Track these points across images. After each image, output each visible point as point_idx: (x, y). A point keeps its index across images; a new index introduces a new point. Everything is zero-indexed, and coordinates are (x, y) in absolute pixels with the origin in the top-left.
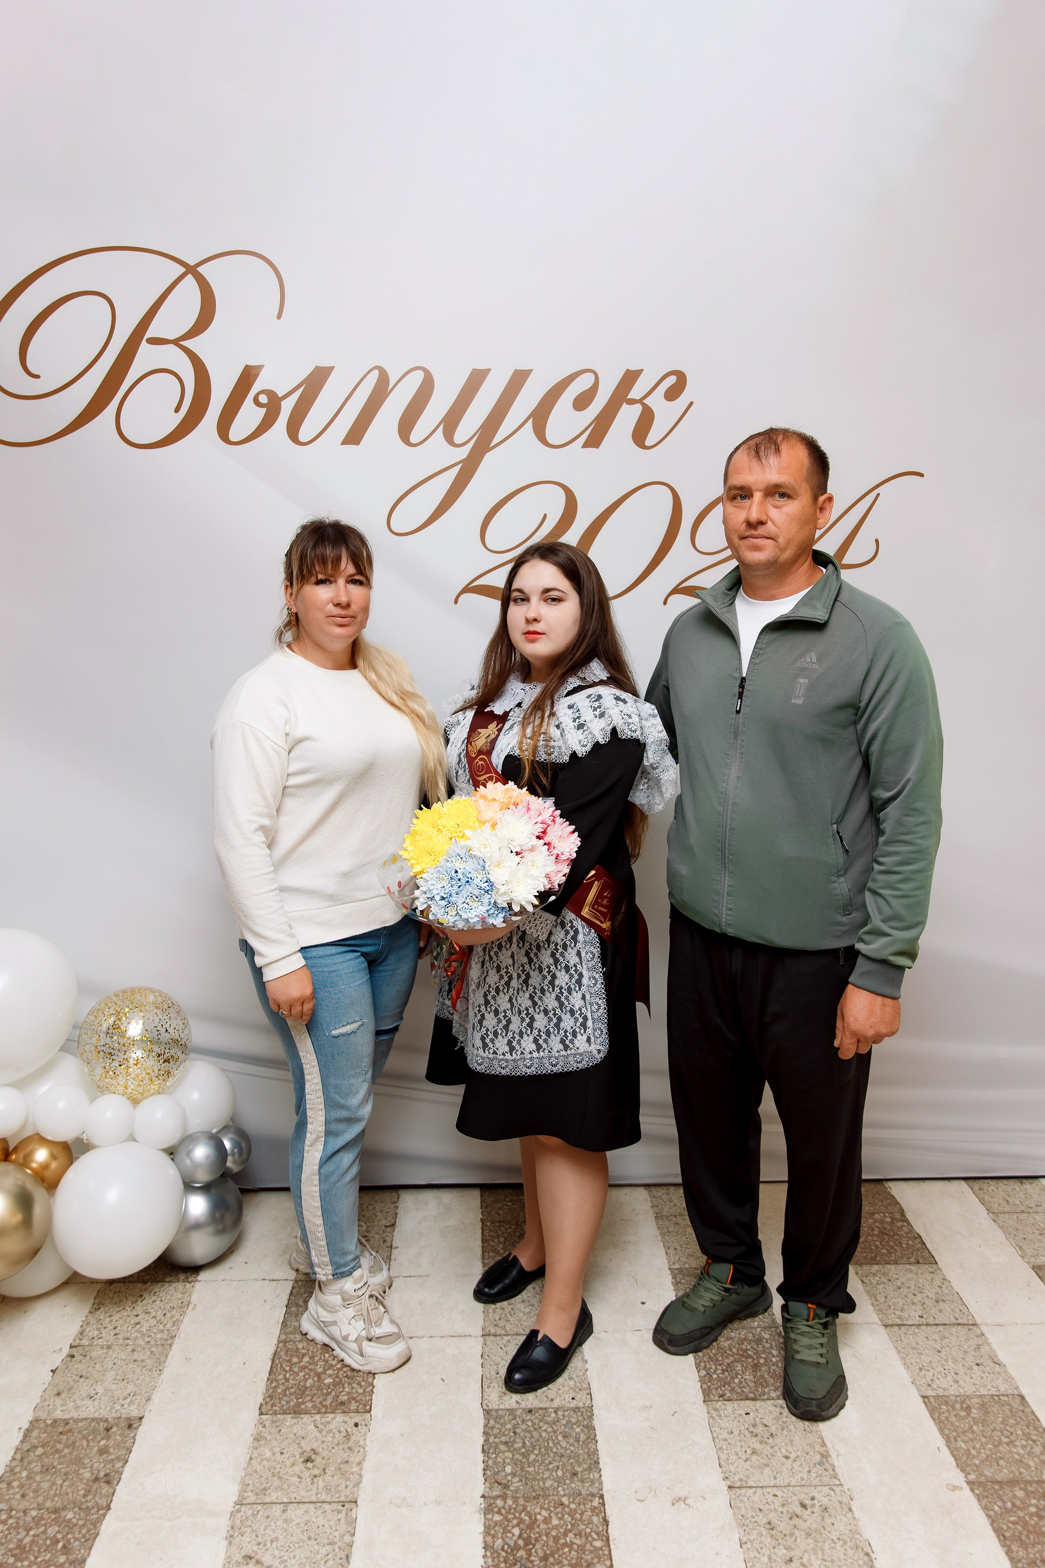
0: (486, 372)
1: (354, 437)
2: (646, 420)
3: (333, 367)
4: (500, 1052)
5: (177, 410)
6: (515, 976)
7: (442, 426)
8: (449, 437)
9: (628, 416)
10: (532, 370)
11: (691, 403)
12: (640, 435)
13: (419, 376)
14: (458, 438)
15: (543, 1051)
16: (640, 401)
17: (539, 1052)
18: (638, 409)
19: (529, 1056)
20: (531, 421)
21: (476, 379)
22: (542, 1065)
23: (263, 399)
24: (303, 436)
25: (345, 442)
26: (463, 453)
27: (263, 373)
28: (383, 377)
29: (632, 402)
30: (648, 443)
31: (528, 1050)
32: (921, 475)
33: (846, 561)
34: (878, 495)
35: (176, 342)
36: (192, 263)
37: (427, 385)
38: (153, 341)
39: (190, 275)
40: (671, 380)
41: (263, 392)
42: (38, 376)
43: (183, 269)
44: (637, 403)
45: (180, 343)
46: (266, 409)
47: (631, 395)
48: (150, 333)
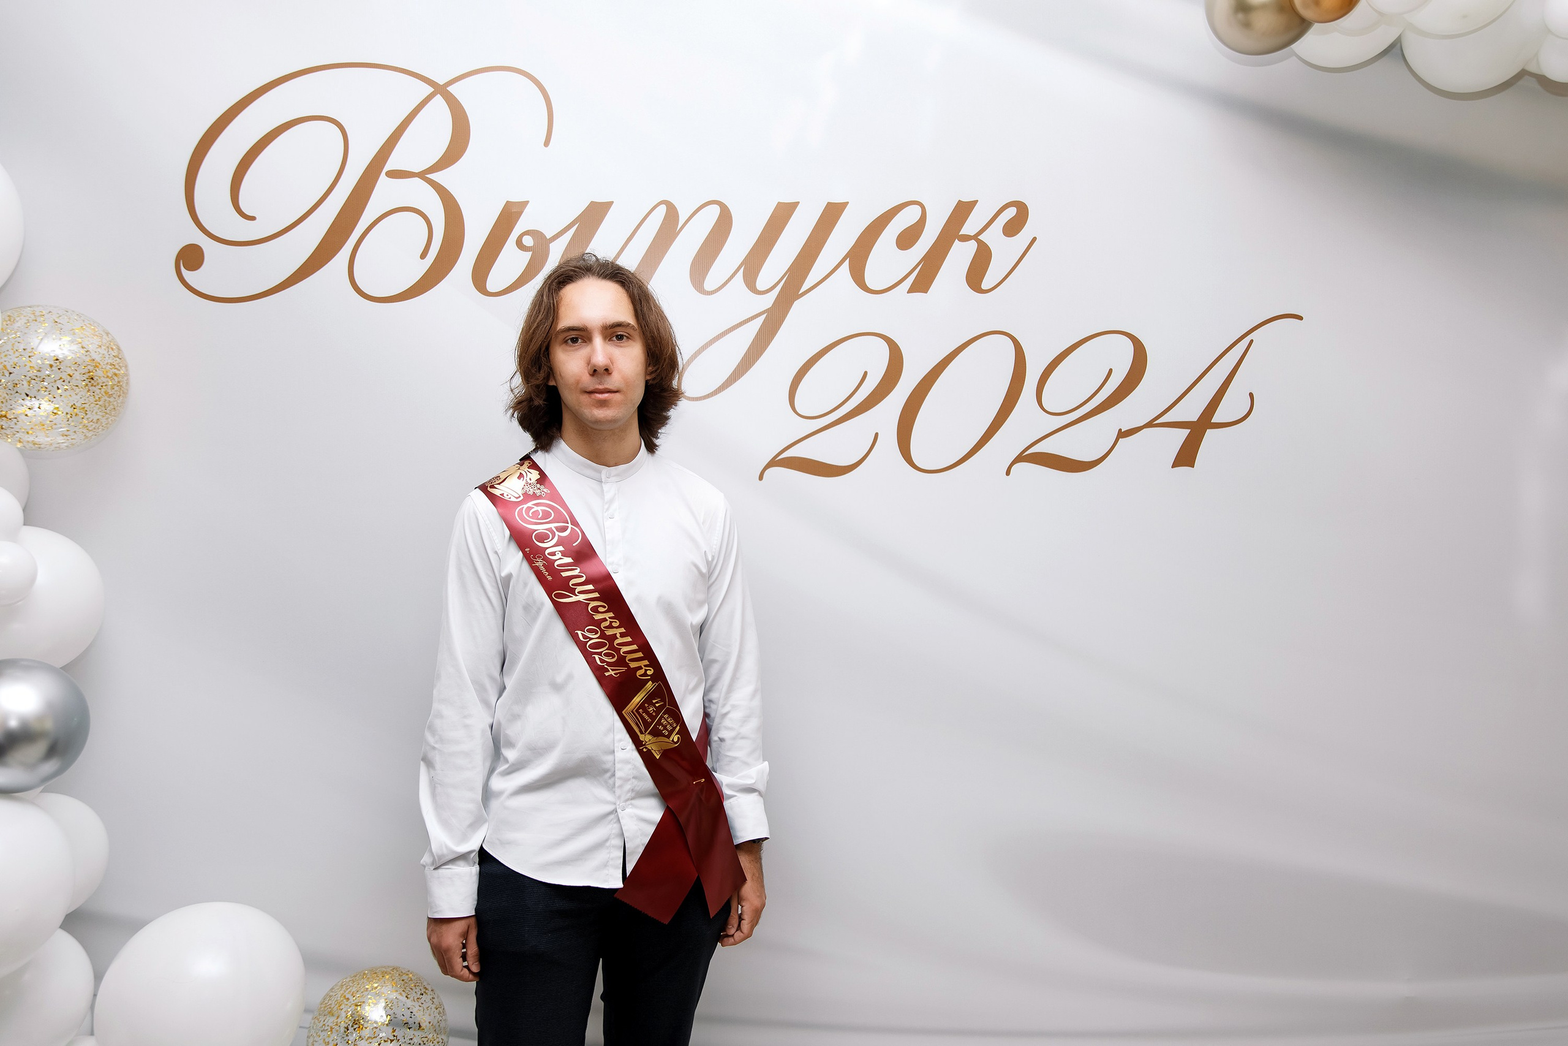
0: (794, 205)
2: (982, 259)
3: (611, 203)
5: (423, 256)
7: (743, 268)
8: (750, 282)
9: (961, 255)
10: (847, 203)
11: (1034, 239)
12: (975, 276)
13: (715, 210)
14: (761, 284)
16: (975, 237)
18: (972, 246)
20: (847, 261)
21: (783, 214)
23: (528, 241)
26: (768, 301)
27: (528, 210)
28: (672, 212)
29: (966, 238)
30: (985, 285)
32: (1300, 318)
33: (1216, 419)
34: (1252, 341)
35: (422, 175)
36: (441, 81)
37: (725, 222)
38: (395, 174)
39: (438, 97)
40: (1012, 212)
41: (527, 233)
42: (253, 218)
43: (431, 90)
44: (971, 240)
45: (428, 176)
46: (531, 253)
47: (963, 232)
48: (391, 165)
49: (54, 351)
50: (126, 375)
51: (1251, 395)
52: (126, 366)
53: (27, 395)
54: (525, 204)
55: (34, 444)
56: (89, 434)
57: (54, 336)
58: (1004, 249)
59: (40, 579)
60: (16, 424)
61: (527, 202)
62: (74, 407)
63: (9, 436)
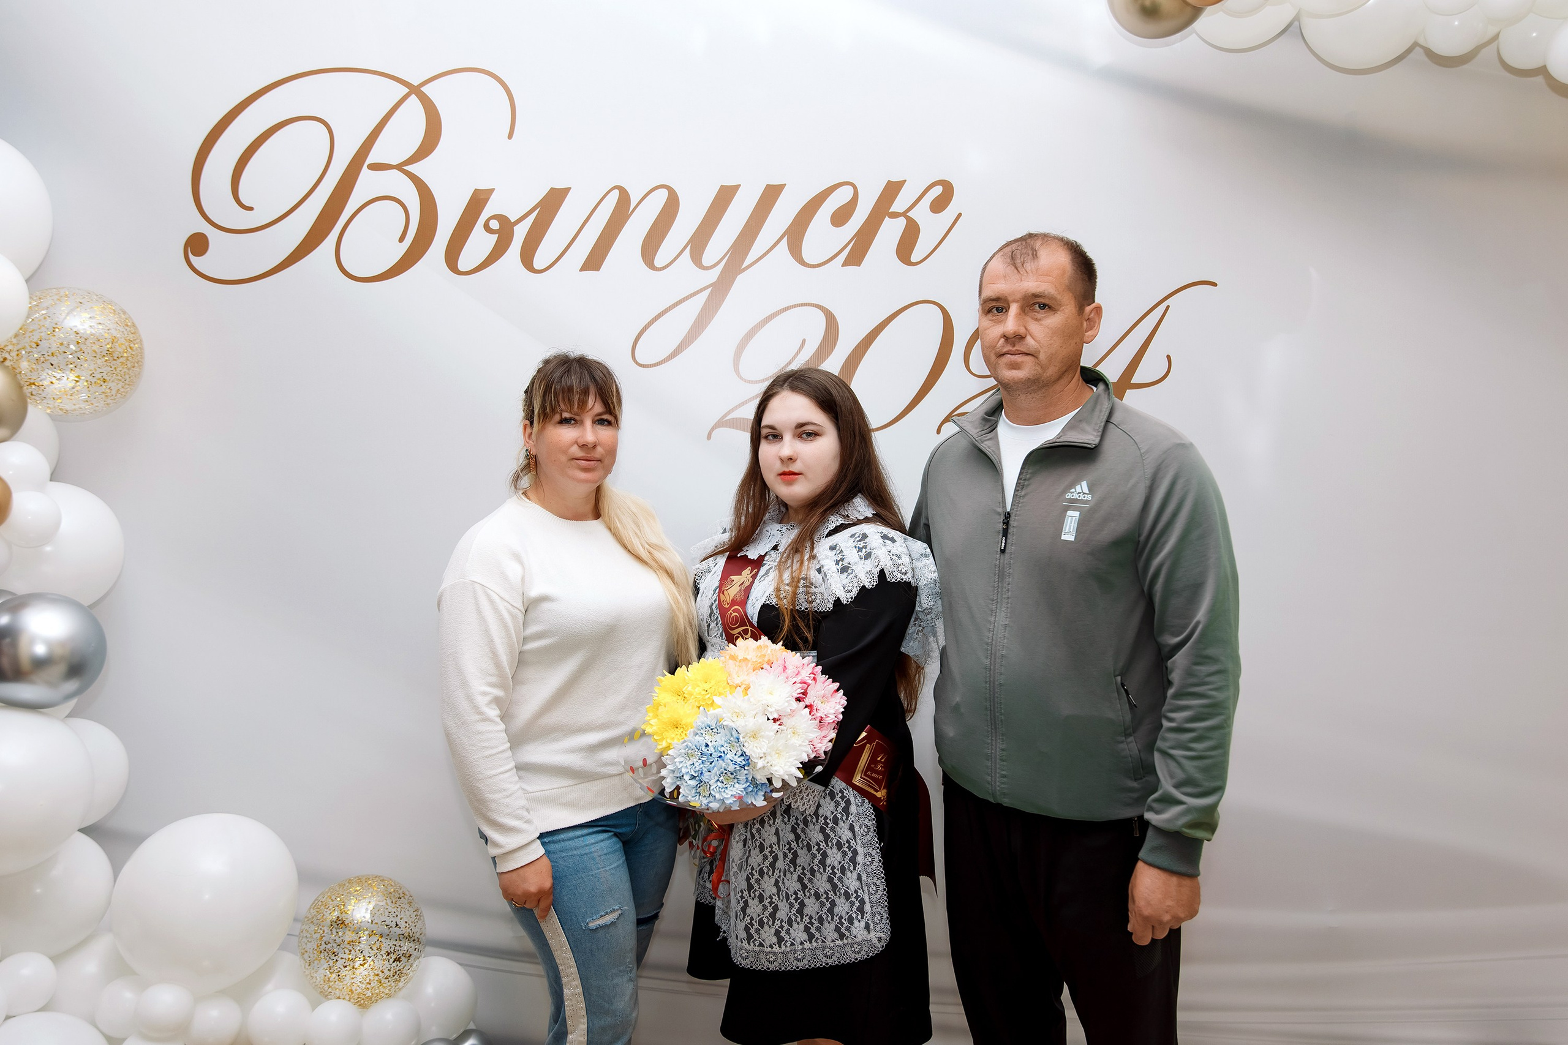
0: (736, 188)
1: (594, 262)
2: (911, 234)
3: (568, 189)
4: (767, 943)
5: (401, 240)
6: (780, 856)
7: (689, 248)
8: (697, 259)
9: (891, 231)
10: (785, 185)
11: (960, 215)
12: (905, 250)
13: (663, 194)
14: (707, 259)
15: (816, 941)
16: (904, 214)
17: (811, 943)
18: (902, 222)
19: (800, 947)
20: (786, 238)
21: (725, 196)
22: (815, 957)
23: (494, 225)
24: (539, 262)
25: (584, 268)
26: (713, 275)
27: (494, 197)
28: (624, 196)
29: (895, 215)
30: (914, 259)
31: (798, 940)
32: (1215, 284)
34: (1168, 307)
35: (399, 167)
36: (416, 82)
37: (672, 204)
38: (376, 167)
39: (413, 97)
40: (938, 190)
41: (494, 217)
42: (251, 209)
43: (406, 90)
44: (901, 216)
45: (404, 168)
46: (497, 235)
47: (894, 208)
48: (372, 158)
49: (76, 326)
50: (141, 348)
51: (1169, 357)
52: (141, 341)
53: (52, 365)
54: (491, 191)
55: (60, 409)
56: (109, 401)
57: (75, 313)
58: (931, 225)
59: (64, 526)
60: (43, 390)
61: (493, 190)
62: (93, 375)
63: (38, 402)
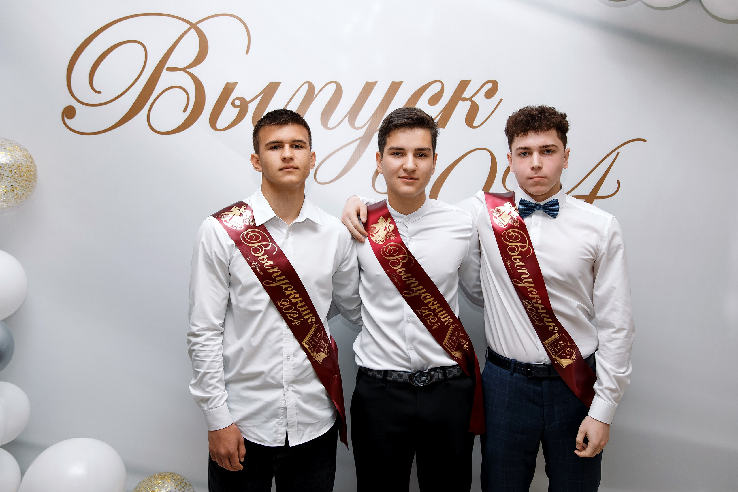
0: (375, 83)
2: (474, 110)
3: (280, 83)
5: (185, 111)
7: (348, 116)
8: (352, 123)
9: (462, 108)
10: (403, 82)
11: (501, 100)
12: (470, 120)
13: (333, 86)
14: (358, 123)
16: (470, 99)
18: (469, 103)
21: (369, 87)
23: (237, 103)
26: (361, 133)
27: (237, 87)
28: (311, 87)
29: (465, 100)
30: (475, 124)
32: (645, 141)
33: (599, 194)
34: (618, 153)
35: (184, 70)
36: (194, 22)
37: (339, 92)
38: (170, 69)
39: (193, 29)
40: (489, 86)
41: (237, 99)
42: (100, 92)
43: (189, 26)
44: (468, 100)
45: (187, 70)
46: (239, 109)
47: (463, 96)
48: (168, 65)
50: (36, 171)
51: (618, 182)
52: (35, 166)
54: (237, 83)
58: (485, 105)
62: (7, 187)
